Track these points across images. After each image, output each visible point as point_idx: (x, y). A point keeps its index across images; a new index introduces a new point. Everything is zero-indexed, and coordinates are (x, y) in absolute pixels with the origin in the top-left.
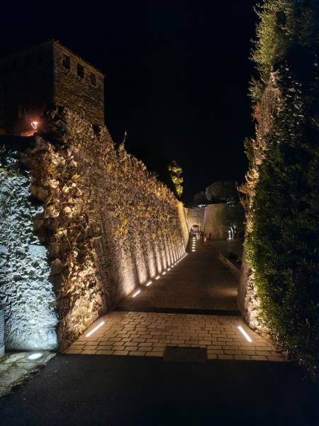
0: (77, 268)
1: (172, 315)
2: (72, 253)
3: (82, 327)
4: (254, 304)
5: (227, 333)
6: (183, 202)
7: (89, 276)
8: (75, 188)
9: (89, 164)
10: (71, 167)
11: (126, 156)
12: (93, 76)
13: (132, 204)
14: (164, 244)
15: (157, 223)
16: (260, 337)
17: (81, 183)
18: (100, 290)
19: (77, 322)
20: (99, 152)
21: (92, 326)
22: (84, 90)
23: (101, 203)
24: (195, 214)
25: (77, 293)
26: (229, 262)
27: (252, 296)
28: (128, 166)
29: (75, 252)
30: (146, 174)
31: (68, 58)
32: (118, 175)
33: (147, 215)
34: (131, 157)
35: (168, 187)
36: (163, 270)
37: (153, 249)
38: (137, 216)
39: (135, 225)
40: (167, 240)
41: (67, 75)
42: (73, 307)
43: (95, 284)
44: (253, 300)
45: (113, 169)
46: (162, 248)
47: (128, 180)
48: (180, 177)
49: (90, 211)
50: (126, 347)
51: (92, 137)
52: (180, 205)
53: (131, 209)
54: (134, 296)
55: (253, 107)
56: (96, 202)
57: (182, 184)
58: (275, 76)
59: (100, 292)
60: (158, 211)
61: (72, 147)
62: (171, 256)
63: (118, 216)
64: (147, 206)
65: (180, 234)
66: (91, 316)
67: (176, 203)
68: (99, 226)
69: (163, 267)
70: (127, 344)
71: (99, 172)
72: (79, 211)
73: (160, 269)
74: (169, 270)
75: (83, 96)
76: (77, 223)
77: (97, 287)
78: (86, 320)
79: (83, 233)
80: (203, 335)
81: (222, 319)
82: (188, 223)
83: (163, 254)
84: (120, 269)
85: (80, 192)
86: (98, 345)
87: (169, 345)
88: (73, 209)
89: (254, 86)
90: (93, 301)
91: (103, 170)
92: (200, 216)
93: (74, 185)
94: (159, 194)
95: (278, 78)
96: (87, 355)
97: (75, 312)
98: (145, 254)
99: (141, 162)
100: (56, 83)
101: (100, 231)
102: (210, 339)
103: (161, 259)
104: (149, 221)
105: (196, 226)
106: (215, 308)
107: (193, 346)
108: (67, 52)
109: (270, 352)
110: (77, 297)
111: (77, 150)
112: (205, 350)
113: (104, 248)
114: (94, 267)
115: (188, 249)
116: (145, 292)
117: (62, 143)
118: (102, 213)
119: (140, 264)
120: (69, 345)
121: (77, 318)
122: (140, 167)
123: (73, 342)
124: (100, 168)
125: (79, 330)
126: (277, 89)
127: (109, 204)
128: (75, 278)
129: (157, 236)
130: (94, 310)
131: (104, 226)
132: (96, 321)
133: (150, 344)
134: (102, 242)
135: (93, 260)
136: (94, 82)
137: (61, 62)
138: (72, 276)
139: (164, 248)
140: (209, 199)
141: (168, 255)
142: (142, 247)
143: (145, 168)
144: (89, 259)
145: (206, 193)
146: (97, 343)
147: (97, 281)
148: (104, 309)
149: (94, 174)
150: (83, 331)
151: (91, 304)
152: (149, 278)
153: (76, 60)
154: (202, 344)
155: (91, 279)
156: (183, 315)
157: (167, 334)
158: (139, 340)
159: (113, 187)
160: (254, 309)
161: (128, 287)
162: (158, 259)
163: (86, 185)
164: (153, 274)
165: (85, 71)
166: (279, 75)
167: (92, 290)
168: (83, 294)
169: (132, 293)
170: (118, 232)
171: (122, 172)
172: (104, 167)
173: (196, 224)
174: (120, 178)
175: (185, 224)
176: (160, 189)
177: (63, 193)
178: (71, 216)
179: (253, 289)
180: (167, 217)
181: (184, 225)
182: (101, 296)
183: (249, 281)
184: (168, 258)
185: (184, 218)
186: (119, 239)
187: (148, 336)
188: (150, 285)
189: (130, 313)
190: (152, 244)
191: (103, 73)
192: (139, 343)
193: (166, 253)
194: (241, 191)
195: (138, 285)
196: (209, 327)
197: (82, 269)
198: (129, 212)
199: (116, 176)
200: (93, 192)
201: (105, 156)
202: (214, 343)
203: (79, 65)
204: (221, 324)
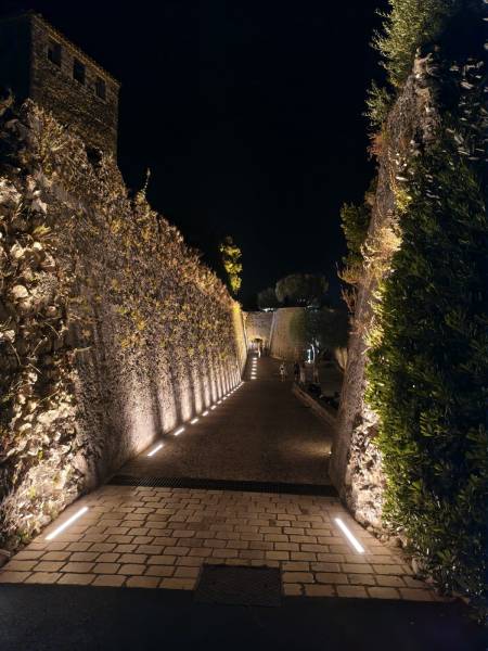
0: (34, 406)
1: (217, 493)
2: (25, 377)
3: (42, 518)
4: (366, 477)
5: (318, 532)
6: (241, 302)
7: (62, 420)
8: (41, 253)
9: (74, 212)
10: (35, 212)
11: (149, 214)
12: (100, 84)
13: (155, 296)
14: (207, 366)
15: (197, 331)
16: (376, 542)
17: (54, 244)
18: (83, 446)
19: (30, 511)
20: (97, 197)
21: (63, 515)
22: (84, 104)
23: (95, 287)
24: (258, 321)
25: (32, 454)
26: (308, 398)
27: (362, 464)
28: (152, 230)
29: (31, 375)
30: (182, 250)
31: (58, 47)
32: (132, 242)
33: (181, 317)
34: (158, 218)
35: (218, 276)
36: (204, 408)
37: (189, 374)
38: (164, 317)
39: (160, 332)
40: (213, 361)
41: (54, 75)
42: (19, 482)
43: (74, 435)
44: (364, 471)
45: (124, 231)
46: (204, 372)
47: (150, 254)
48: (238, 263)
49: (72, 300)
50: (122, 564)
51: (84, 166)
52: (236, 307)
53: (152, 305)
54: (151, 454)
55: (372, 136)
56: (86, 284)
57: (239, 275)
58: (423, 66)
59: (83, 450)
60: (200, 311)
61: (39, 175)
62: (218, 386)
63: (128, 314)
64: (182, 303)
65: (234, 351)
66: (63, 496)
67: (230, 302)
68: (89, 327)
69: (204, 404)
70: (124, 559)
71: (95, 231)
72: (46, 297)
73: (199, 407)
74: (214, 407)
75: (82, 114)
76: (39, 319)
77: (77, 441)
78: (51, 504)
79: (54, 338)
80: (273, 538)
81: (306, 502)
82: (246, 335)
83: (206, 383)
84: (128, 407)
85: (51, 261)
86: (67, 561)
87: (209, 561)
88: (34, 291)
89: (375, 98)
90: (68, 467)
91: (103, 228)
92: (265, 326)
93: (38, 245)
94: (202, 285)
95: (428, 70)
96: (37, 586)
97: (25, 492)
98: (174, 381)
99: (174, 229)
100: (35, 87)
101: (92, 336)
102: (286, 546)
103: (202, 390)
104: (184, 328)
105: (258, 340)
106: (293, 481)
107: (256, 563)
108: (56, 37)
109: (401, 576)
110: (29, 462)
111: (49, 183)
112: (278, 571)
113: (96, 368)
114: (74, 403)
115: (245, 375)
116: (171, 448)
117: (17, 163)
118: (97, 306)
119: (166, 399)
120: (7, 560)
121: (32, 501)
122: (173, 237)
123: (16, 552)
124: (95, 223)
125: (33, 525)
126: (426, 90)
127: (112, 292)
128: (29, 425)
129: (197, 354)
130: (68, 485)
131: (99, 329)
132: (70, 505)
133: (171, 560)
134: (94, 358)
135: (71, 390)
136: (101, 93)
137: (46, 50)
138: (21, 421)
139: (208, 373)
140: (281, 299)
141: (213, 383)
142: (171, 369)
143: (181, 239)
144: (62, 389)
145: (276, 290)
146: (65, 555)
147: (78, 429)
148: (90, 481)
149: (83, 234)
150: (43, 527)
151: (64, 475)
152: (179, 422)
153: (71, 52)
154: (273, 558)
155: (67, 425)
156: (237, 494)
157: (206, 534)
158: (150, 549)
159: (121, 263)
160: (366, 487)
161: (141, 438)
162: (197, 390)
163: (67, 251)
164: (186, 414)
165: (88, 73)
166: (430, 64)
167: (66, 448)
168: (46, 457)
169: (149, 448)
170: (125, 342)
171: (141, 239)
172: (107, 225)
173: (258, 337)
174: (135, 250)
175: (242, 335)
176: (204, 277)
177: (11, 258)
178: (27, 304)
179: (364, 451)
180: (214, 323)
181: (240, 338)
182: (86, 457)
183: (356, 437)
184: (214, 388)
185: (241, 327)
186: (128, 354)
187: (169, 541)
188: (181, 434)
189: (139, 488)
190: (188, 365)
191: (119, 81)
192: (149, 556)
193: (210, 382)
194: (344, 279)
195: (160, 435)
196: (284, 519)
197: (44, 408)
198: (150, 309)
199: (128, 243)
200: (80, 265)
201: (109, 206)
202: (294, 556)
203: (76, 61)
204: (305, 512)
